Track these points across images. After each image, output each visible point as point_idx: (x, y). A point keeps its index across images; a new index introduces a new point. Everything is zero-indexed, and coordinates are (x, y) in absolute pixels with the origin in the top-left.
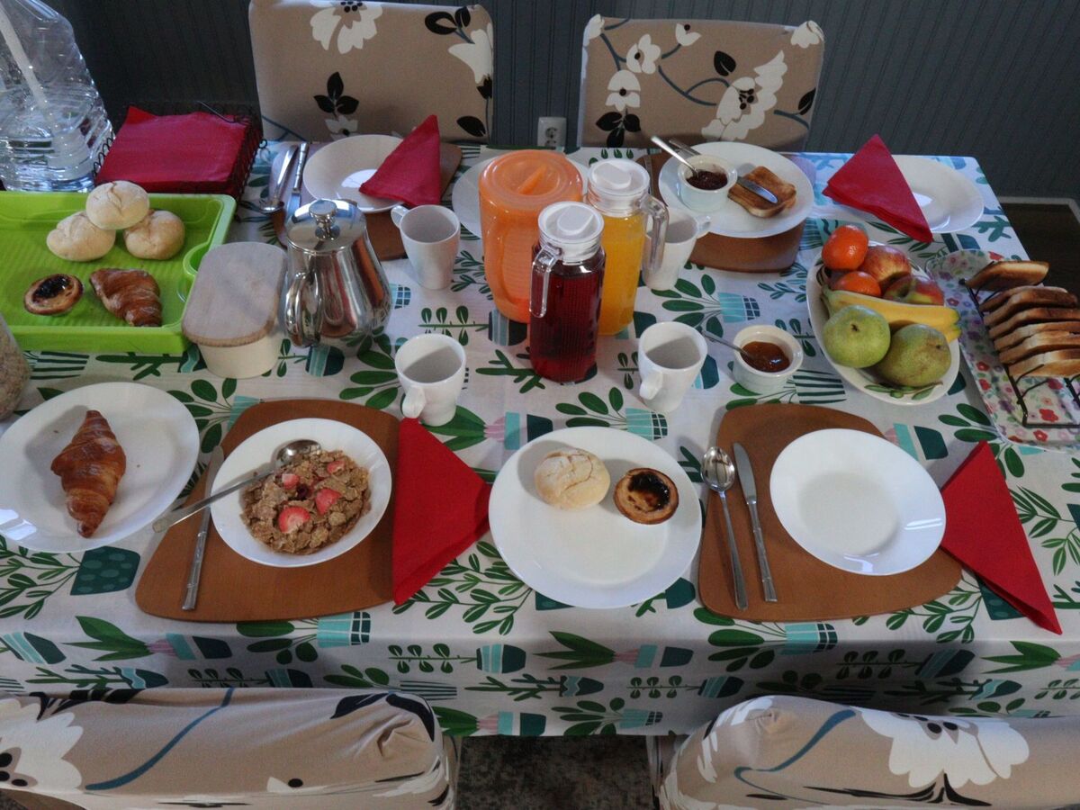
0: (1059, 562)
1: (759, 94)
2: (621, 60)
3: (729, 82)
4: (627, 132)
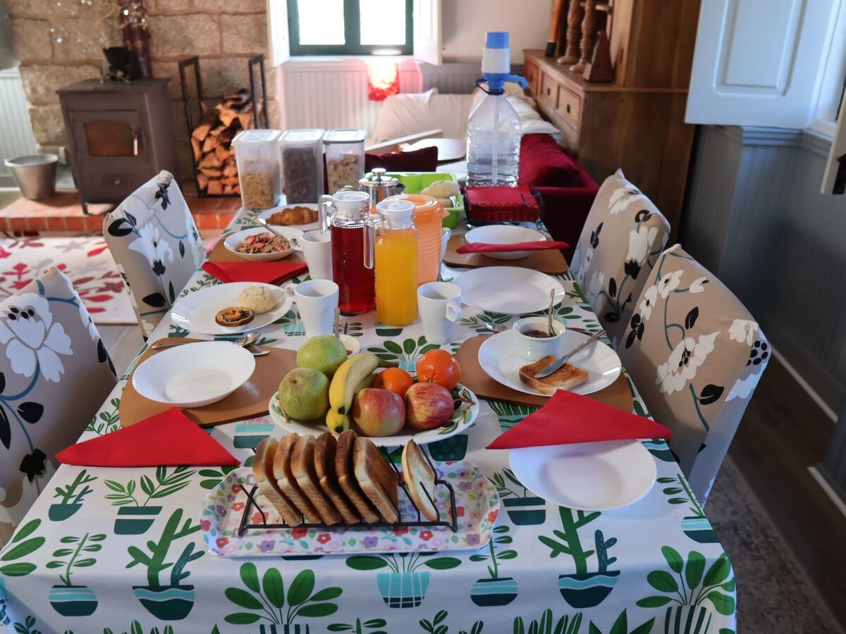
0: (114, 485)
1: (691, 360)
2: (659, 277)
3: (686, 335)
4: (636, 337)
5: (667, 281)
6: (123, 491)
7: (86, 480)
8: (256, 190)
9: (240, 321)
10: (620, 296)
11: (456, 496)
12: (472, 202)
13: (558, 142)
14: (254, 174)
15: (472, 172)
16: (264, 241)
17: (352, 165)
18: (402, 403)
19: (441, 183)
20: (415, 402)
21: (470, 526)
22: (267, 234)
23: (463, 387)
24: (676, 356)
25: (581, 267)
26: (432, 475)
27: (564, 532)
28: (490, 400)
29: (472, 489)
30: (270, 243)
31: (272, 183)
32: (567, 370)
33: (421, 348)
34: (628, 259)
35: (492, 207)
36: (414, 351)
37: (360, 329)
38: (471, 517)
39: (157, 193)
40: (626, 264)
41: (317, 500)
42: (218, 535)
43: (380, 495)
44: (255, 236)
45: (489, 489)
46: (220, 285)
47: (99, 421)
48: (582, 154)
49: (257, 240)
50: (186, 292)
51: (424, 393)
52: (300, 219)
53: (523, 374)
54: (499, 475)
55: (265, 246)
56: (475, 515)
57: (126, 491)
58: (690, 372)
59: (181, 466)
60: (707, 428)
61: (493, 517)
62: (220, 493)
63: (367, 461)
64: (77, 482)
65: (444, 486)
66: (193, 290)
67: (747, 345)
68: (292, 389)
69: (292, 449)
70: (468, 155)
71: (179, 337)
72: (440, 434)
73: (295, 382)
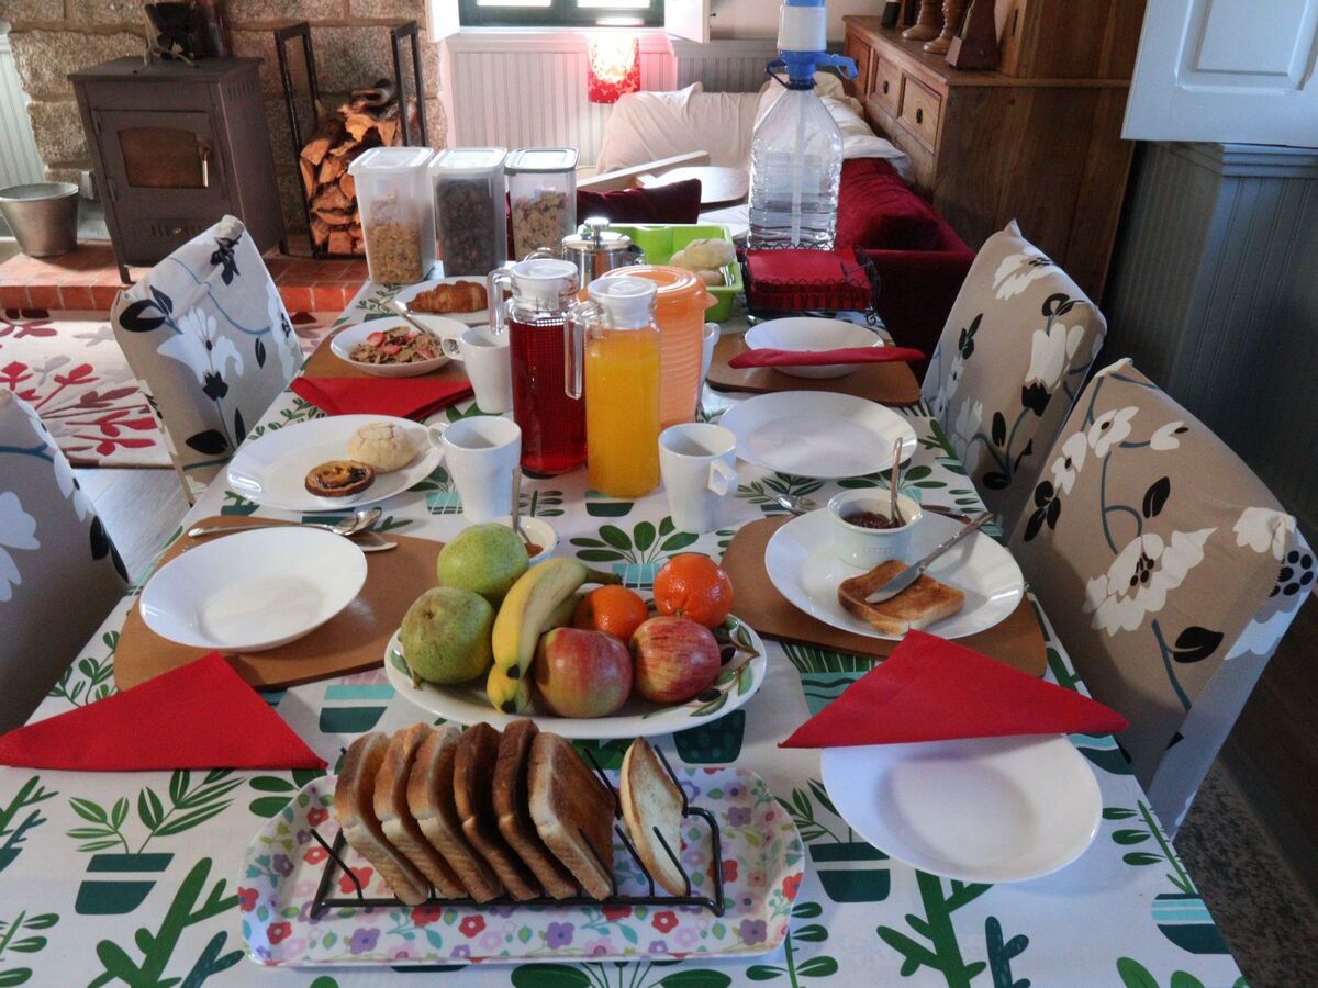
0: (88, 809)
1: (1155, 576)
2: (1090, 418)
3: (1143, 527)
4: (1045, 522)
5: (1105, 426)
6: (104, 820)
7: (37, 798)
8: (392, 251)
9: (348, 487)
10: (1013, 445)
11: (723, 838)
12: (757, 276)
13: (901, 174)
14: (389, 225)
15: (756, 224)
16: (400, 340)
17: (554, 211)
18: (625, 658)
19: (705, 243)
20: (649, 653)
21: (748, 902)
22: (407, 329)
23: (739, 622)
24: (1125, 566)
25: (942, 389)
26: (678, 799)
27: (925, 919)
28: (786, 642)
29: (753, 823)
30: (410, 345)
31: (419, 240)
32: (924, 588)
33: (665, 539)
34: (1029, 379)
35: (791, 286)
36: (652, 546)
37: (559, 502)
38: (749, 884)
39: (214, 255)
40: (1024, 388)
41: (457, 859)
42: (272, 918)
43: (579, 850)
44: (385, 333)
45: (784, 828)
46: (320, 419)
47: (77, 676)
48: (940, 192)
49: (388, 339)
50: (260, 431)
51: (666, 638)
52: (465, 301)
53: (845, 594)
54: (803, 795)
55: (401, 350)
56: (757, 879)
57: (110, 821)
58: (1153, 597)
59: (218, 770)
60: (1187, 705)
61: (792, 887)
62: (282, 829)
63: (554, 782)
64: (19, 802)
65: (701, 819)
66: (273, 426)
67: (1273, 557)
68: (424, 628)
69: (413, 757)
70: (751, 195)
71: (240, 515)
72: (693, 715)
73: (430, 615)
